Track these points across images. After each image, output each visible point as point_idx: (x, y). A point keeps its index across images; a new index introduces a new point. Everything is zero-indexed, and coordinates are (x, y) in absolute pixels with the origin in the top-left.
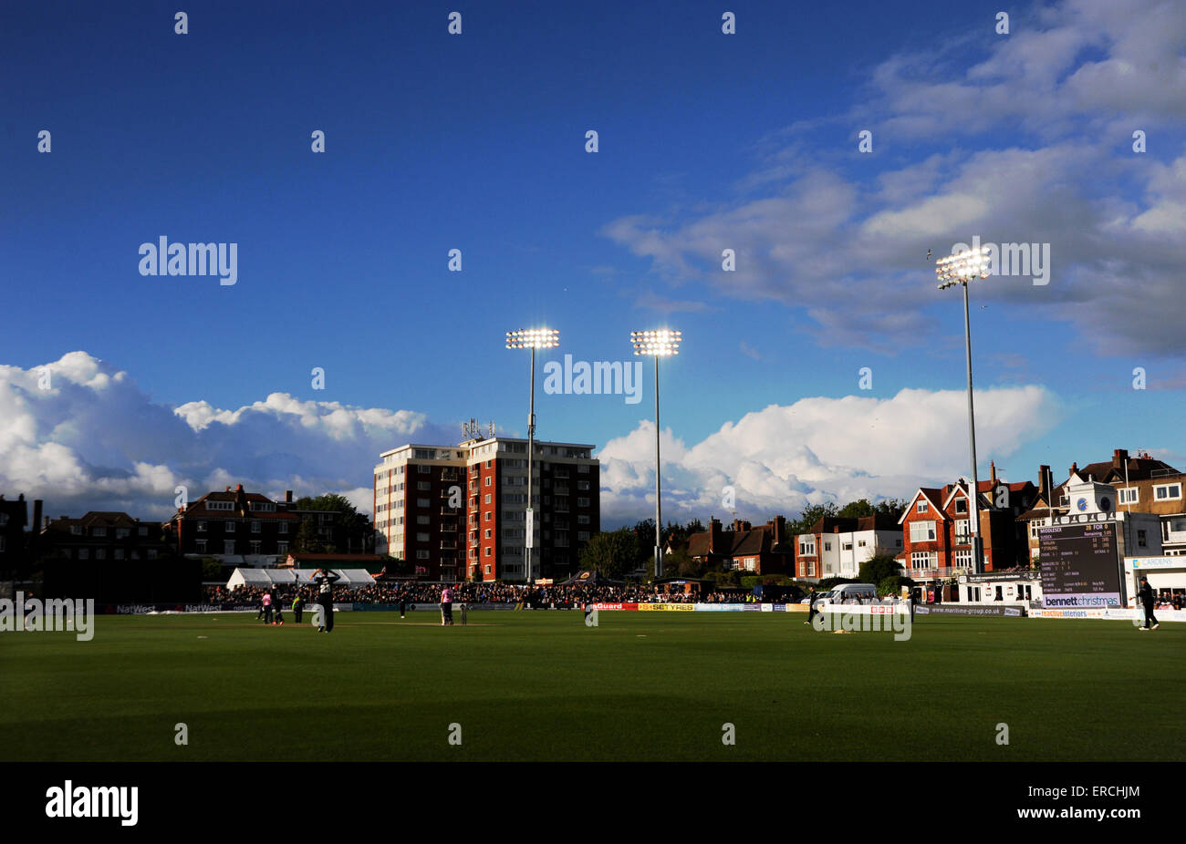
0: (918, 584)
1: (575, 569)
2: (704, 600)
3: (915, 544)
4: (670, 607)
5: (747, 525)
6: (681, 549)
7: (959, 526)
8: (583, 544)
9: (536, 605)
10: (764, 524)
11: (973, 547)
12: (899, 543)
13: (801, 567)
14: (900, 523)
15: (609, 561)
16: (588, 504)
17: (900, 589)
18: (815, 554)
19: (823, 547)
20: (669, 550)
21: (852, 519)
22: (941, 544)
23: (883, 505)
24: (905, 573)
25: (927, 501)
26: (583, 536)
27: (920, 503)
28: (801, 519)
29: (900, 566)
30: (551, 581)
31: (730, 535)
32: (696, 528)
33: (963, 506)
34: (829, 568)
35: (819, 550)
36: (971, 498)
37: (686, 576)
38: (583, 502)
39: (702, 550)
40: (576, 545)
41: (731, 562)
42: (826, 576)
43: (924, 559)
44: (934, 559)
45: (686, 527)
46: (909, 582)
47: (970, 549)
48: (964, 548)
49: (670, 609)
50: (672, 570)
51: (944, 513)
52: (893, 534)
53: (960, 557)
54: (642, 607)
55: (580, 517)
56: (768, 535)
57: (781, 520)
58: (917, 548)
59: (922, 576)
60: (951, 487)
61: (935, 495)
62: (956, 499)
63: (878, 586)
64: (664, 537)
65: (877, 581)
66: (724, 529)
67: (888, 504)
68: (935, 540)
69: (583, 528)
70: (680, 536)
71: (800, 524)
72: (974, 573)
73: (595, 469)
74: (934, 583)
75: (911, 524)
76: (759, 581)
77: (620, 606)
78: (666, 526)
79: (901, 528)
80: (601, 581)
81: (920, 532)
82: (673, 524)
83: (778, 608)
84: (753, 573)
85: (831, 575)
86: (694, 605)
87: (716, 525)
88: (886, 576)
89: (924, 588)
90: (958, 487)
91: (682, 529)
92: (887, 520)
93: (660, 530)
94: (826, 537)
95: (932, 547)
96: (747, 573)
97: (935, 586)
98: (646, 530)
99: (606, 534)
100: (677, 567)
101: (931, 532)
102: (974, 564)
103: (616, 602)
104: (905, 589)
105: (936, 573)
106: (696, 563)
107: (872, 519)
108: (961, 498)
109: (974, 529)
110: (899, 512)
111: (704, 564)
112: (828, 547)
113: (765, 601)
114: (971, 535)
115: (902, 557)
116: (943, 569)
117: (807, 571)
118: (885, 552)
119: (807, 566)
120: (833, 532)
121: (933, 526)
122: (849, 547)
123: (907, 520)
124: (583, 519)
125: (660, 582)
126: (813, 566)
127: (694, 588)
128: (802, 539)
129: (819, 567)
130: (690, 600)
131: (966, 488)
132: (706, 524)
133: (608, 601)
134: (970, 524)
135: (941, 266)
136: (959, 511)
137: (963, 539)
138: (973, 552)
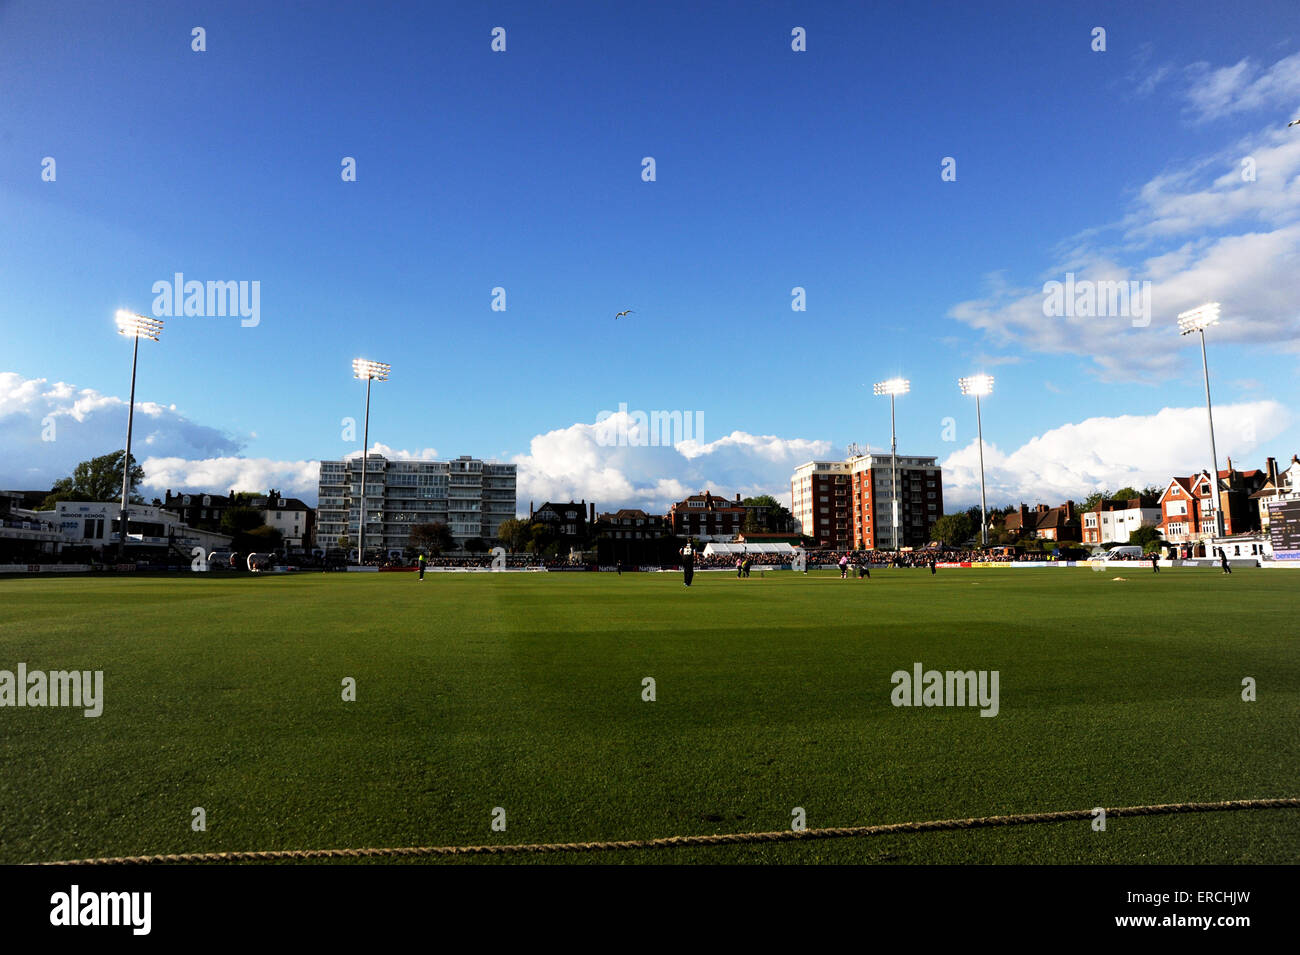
0: (1174, 545)
1: (927, 540)
2: (1017, 559)
3: (1170, 517)
4: (994, 565)
5: (1047, 508)
6: (1000, 525)
7: (1204, 504)
8: (932, 524)
9: (902, 564)
10: (1059, 506)
11: (1216, 518)
12: (1158, 517)
13: (1086, 535)
14: (1159, 502)
15: (951, 534)
16: (934, 497)
17: (1160, 549)
18: (1096, 526)
19: (1102, 521)
20: (992, 526)
21: (1122, 501)
22: (1191, 516)
23: (1146, 491)
24: (1164, 538)
25: (1179, 486)
26: (932, 518)
27: (1173, 488)
28: (1085, 502)
29: (1160, 533)
30: (911, 549)
31: (1035, 515)
32: (1010, 510)
33: (1206, 489)
34: (1107, 536)
35: (1099, 523)
36: (1213, 483)
37: (1004, 543)
38: (931, 495)
39: (1015, 525)
40: (927, 524)
41: (1036, 533)
42: (1104, 541)
43: (1178, 527)
44: (1186, 527)
45: (1003, 510)
46: (1167, 544)
47: (1213, 519)
48: (1209, 519)
49: (993, 566)
50: (994, 540)
51: (1192, 495)
52: (1154, 511)
53: (1205, 526)
54: (974, 565)
55: (930, 505)
56: (1062, 515)
57: (1071, 503)
58: (1171, 519)
59: (1177, 540)
60: (1197, 476)
61: (1185, 483)
62: (1201, 484)
63: (1144, 547)
64: (988, 517)
65: (1143, 543)
66: (1030, 511)
67: (1149, 489)
68: (1186, 514)
69: (932, 513)
70: (999, 516)
71: (1085, 506)
72: (1217, 536)
73: (938, 473)
74: (1186, 544)
75: (1167, 503)
76: (1056, 546)
77: (959, 565)
78: (989, 511)
79: (1160, 506)
80: (945, 548)
81: (1174, 508)
82: (994, 509)
83: (1071, 564)
84: (1052, 541)
85: (1109, 541)
86: (1011, 563)
87: (1025, 508)
88: (1150, 540)
89: (1178, 548)
90: (1203, 476)
91: (1001, 512)
92: (1150, 501)
93: (985, 511)
94: (1104, 514)
95: (1184, 519)
96: (1047, 541)
97: (1187, 546)
98: (975, 513)
99: (948, 516)
100: (998, 537)
101: (1183, 509)
102: (1217, 530)
103: (956, 562)
104: (1164, 549)
105: (1188, 537)
106: (1011, 535)
107: (1138, 500)
108: (1206, 484)
109: (1216, 505)
110: (1158, 496)
111: (1017, 535)
112: (1106, 521)
113: (1061, 559)
114: (1214, 510)
115: (1162, 527)
116: (1193, 535)
117: (1091, 539)
118: (1148, 523)
119: (1091, 534)
120: (1109, 510)
121: (1184, 504)
122: (1121, 521)
123: (1165, 500)
124: (932, 506)
125: (986, 548)
126: (1095, 534)
127: (1010, 552)
128: (1086, 516)
129: (1100, 535)
130: (1009, 560)
131: (1208, 476)
132: (1017, 507)
133: (951, 561)
134: (1215, 502)
135: (1181, 319)
136: (1204, 492)
137: (1208, 513)
138: (1216, 521)
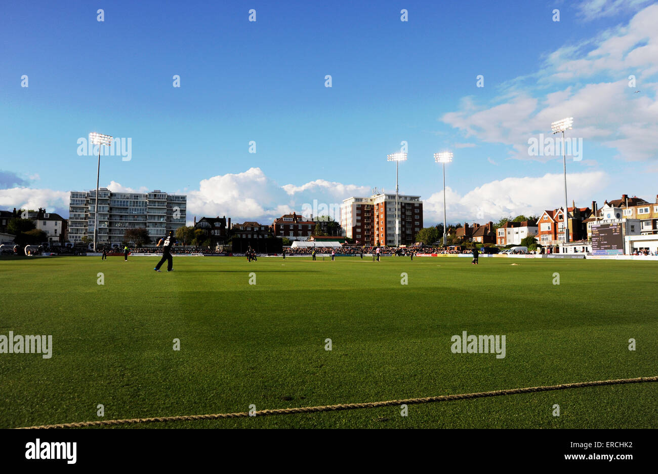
0: (543, 247)
1: (414, 241)
2: (462, 253)
3: (542, 232)
4: (449, 255)
5: (478, 225)
6: (453, 234)
7: (560, 225)
8: (417, 232)
9: (399, 255)
10: (485, 225)
11: (565, 233)
12: (536, 231)
13: (498, 241)
14: (537, 224)
15: (426, 238)
16: (419, 217)
17: (537, 248)
18: (504, 236)
19: (507, 233)
20: (449, 235)
21: (517, 223)
22: (553, 231)
24: (538, 243)
25: (548, 215)
26: (417, 229)
27: (545, 216)
28: (499, 223)
29: (537, 240)
30: (405, 246)
31: (472, 229)
32: (459, 226)
33: (561, 217)
34: (510, 241)
35: (505, 234)
36: (565, 214)
37: (455, 244)
38: (417, 217)
39: (461, 233)
40: (415, 233)
41: (472, 239)
42: (508, 244)
43: (546, 237)
44: (550, 237)
45: (455, 226)
46: (540, 246)
47: (564, 233)
48: (562, 233)
49: (449, 256)
50: (450, 242)
51: (554, 220)
52: (534, 228)
53: (560, 237)
54: (439, 255)
55: (416, 223)
56: (486, 229)
57: (491, 223)
58: (543, 233)
59: (545, 244)
60: (557, 210)
61: (551, 213)
62: (559, 215)
63: (528, 247)
64: (447, 230)
65: (528, 245)
66: (469, 227)
67: (532, 217)
68: (550, 230)
69: (417, 226)
70: (453, 229)
71: (498, 225)
72: (566, 242)
73: (421, 205)
74: (550, 246)
75: (541, 224)
76: (483, 246)
77: (431, 255)
78: (448, 226)
79: (537, 226)
80: (423, 246)
81: (545, 227)
82: (450, 225)
83: (490, 256)
84: (481, 243)
85: (510, 244)
86: (458, 255)
87: (467, 225)
88: (531, 243)
89: (546, 248)
90: (560, 210)
91: (454, 227)
92: (532, 223)
93: (446, 227)
94: (508, 229)
95: (549, 233)
96: (478, 243)
97: (550, 248)
98: (440, 227)
99: (425, 229)
100: (452, 241)
101: (549, 227)
102: (565, 239)
103: (429, 253)
104: (538, 248)
105: (551, 242)
106: (459, 239)
107: (526, 222)
108: (561, 214)
109: (566, 226)
110: (536, 220)
111: (462, 239)
112: (509, 233)
113: (485, 253)
114: (565, 228)
115: (538, 237)
116: (554, 241)
117: (501, 242)
118: (531, 234)
119: (501, 240)
120: (511, 227)
121: (550, 225)
122: (517, 233)
123: (540, 223)
124: (417, 223)
125: (445, 246)
126: (503, 240)
127: (458, 249)
128: (499, 230)
129: (506, 241)
130: (457, 253)
131: (563, 210)
132: (463, 225)
133: (426, 253)
134: (566, 224)
135: (553, 125)
136: (560, 219)
137: (562, 230)
138: (565, 234)
